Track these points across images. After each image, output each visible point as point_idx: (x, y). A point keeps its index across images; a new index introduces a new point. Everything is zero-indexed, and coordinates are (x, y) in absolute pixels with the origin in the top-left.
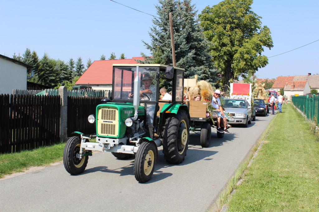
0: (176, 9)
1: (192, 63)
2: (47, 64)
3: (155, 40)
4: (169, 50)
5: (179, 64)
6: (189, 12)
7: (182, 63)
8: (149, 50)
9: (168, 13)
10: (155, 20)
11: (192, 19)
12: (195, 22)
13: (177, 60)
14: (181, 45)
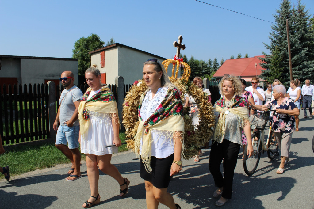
0: (292, 16)
1: (305, 58)
2: (193, 63)
3: (273, 42)
4: (286, 48)
5: (294, 59)
6: (302, 18)
7: (297, 58)
8: (269, 50)
9: (285, 20)
10: (273, 26)
11: (305, 23)
12: (307, 25)
13: (292, 56)
14: (295, 44)
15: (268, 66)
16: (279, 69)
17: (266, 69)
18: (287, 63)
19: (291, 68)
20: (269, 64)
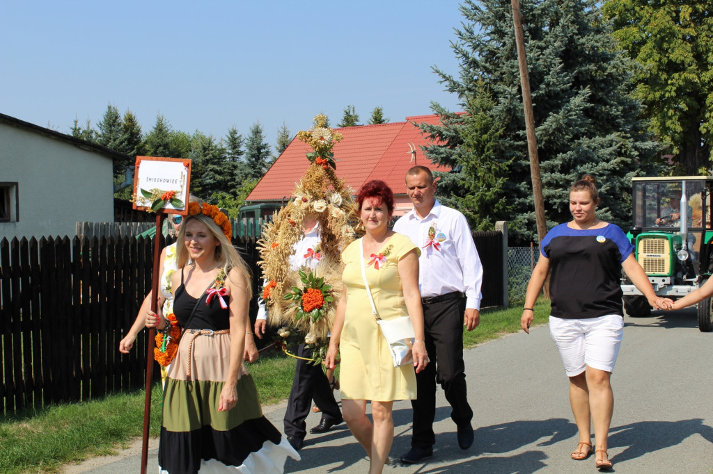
1: (581, 126)
3: (470, 65)
4: (515, 90)
5: (545, 130)
7: (554, 127)
8: (456, 94)
10: (469, 6)
12: (585, 5)
13: (539, 118)
14: (548, 74)
15: (454, 157)
16: (493, 167)
17: (448, 168)
18: (520, 146)
19: (535, 161)
20: (458, 149)
